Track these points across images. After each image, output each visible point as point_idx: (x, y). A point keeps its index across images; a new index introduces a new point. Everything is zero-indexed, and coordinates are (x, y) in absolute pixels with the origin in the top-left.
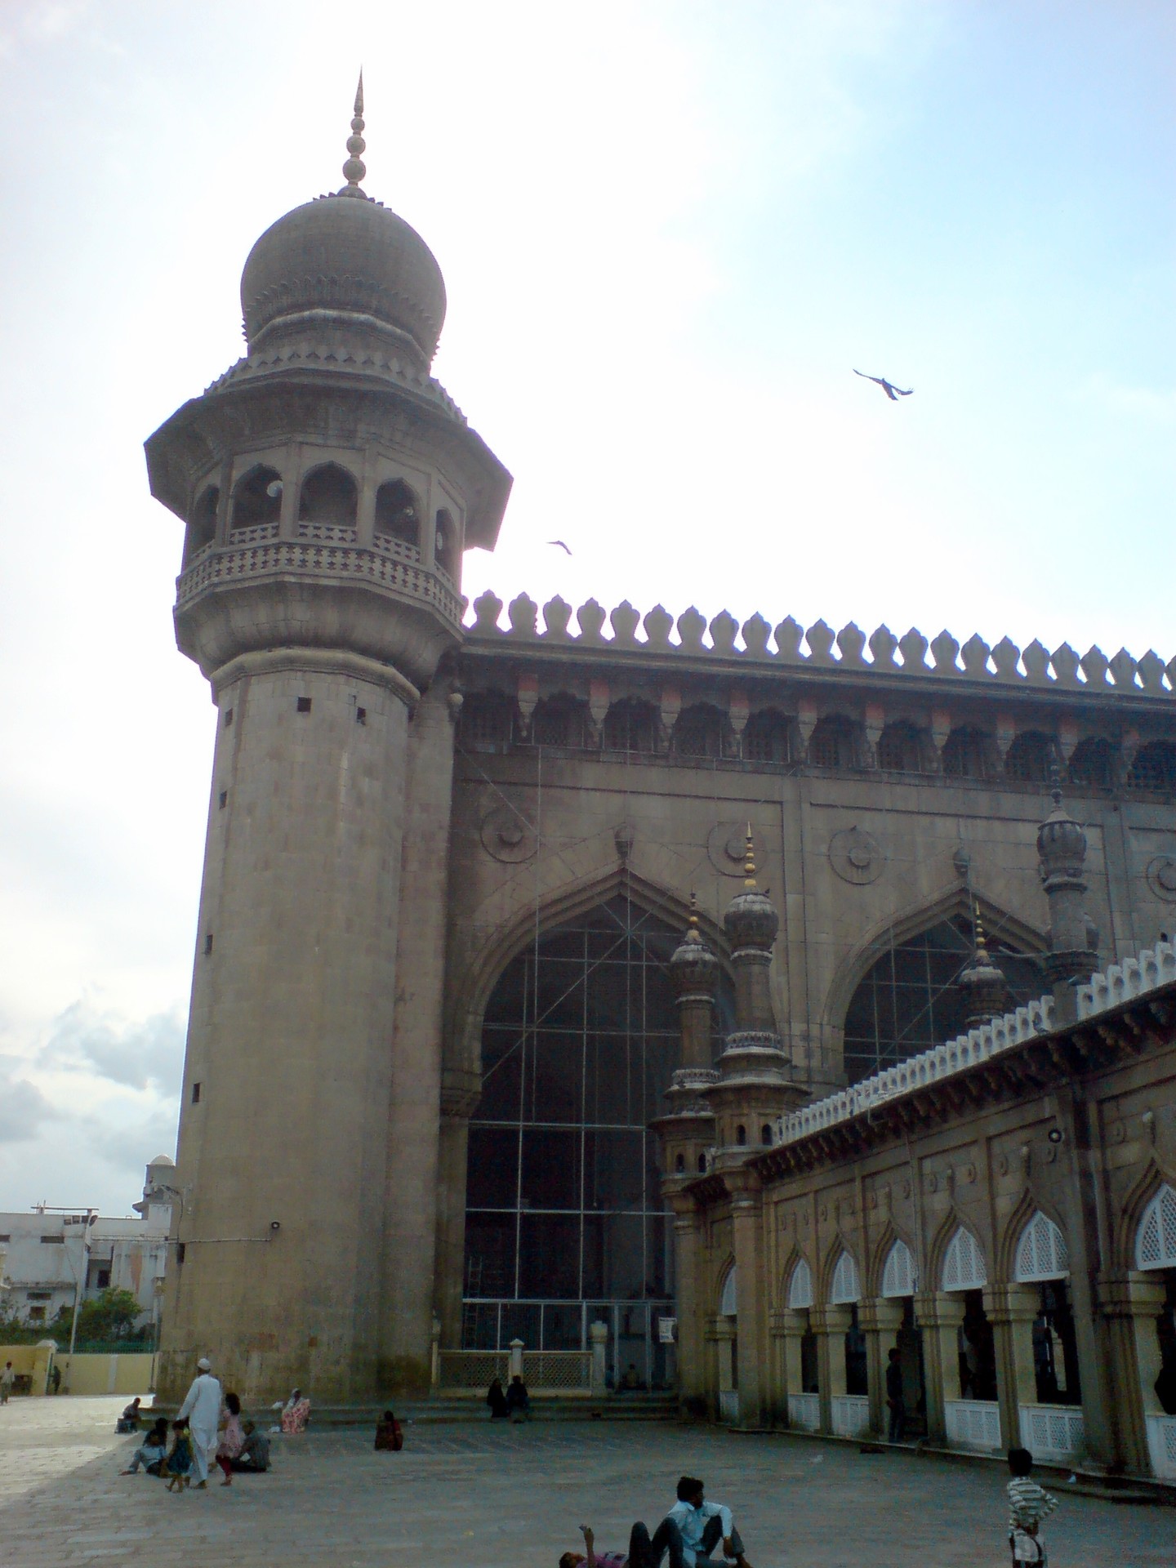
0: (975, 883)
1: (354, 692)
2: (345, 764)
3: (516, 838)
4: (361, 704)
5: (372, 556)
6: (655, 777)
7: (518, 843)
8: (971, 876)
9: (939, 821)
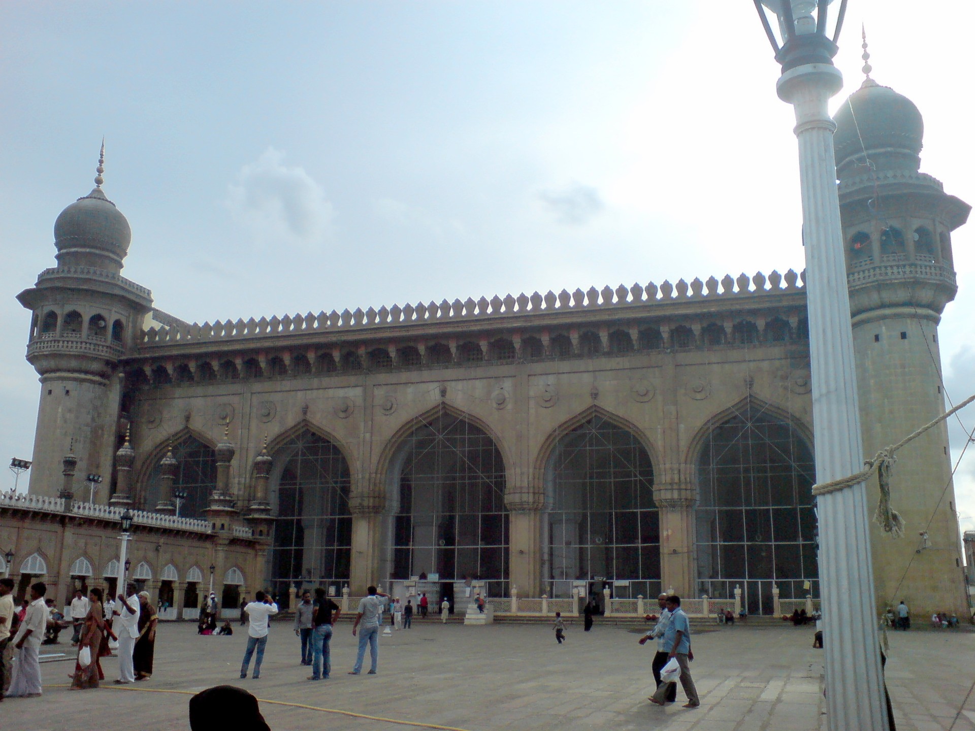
0: (309, 417)
1: (65, 385)
2: (60, 410)
3: (152, 419)
4: (67, 389)
5: (59, 341)
6: (199, 390)
7: (154, 421)
8: (309, 414)
9: (300, 394)
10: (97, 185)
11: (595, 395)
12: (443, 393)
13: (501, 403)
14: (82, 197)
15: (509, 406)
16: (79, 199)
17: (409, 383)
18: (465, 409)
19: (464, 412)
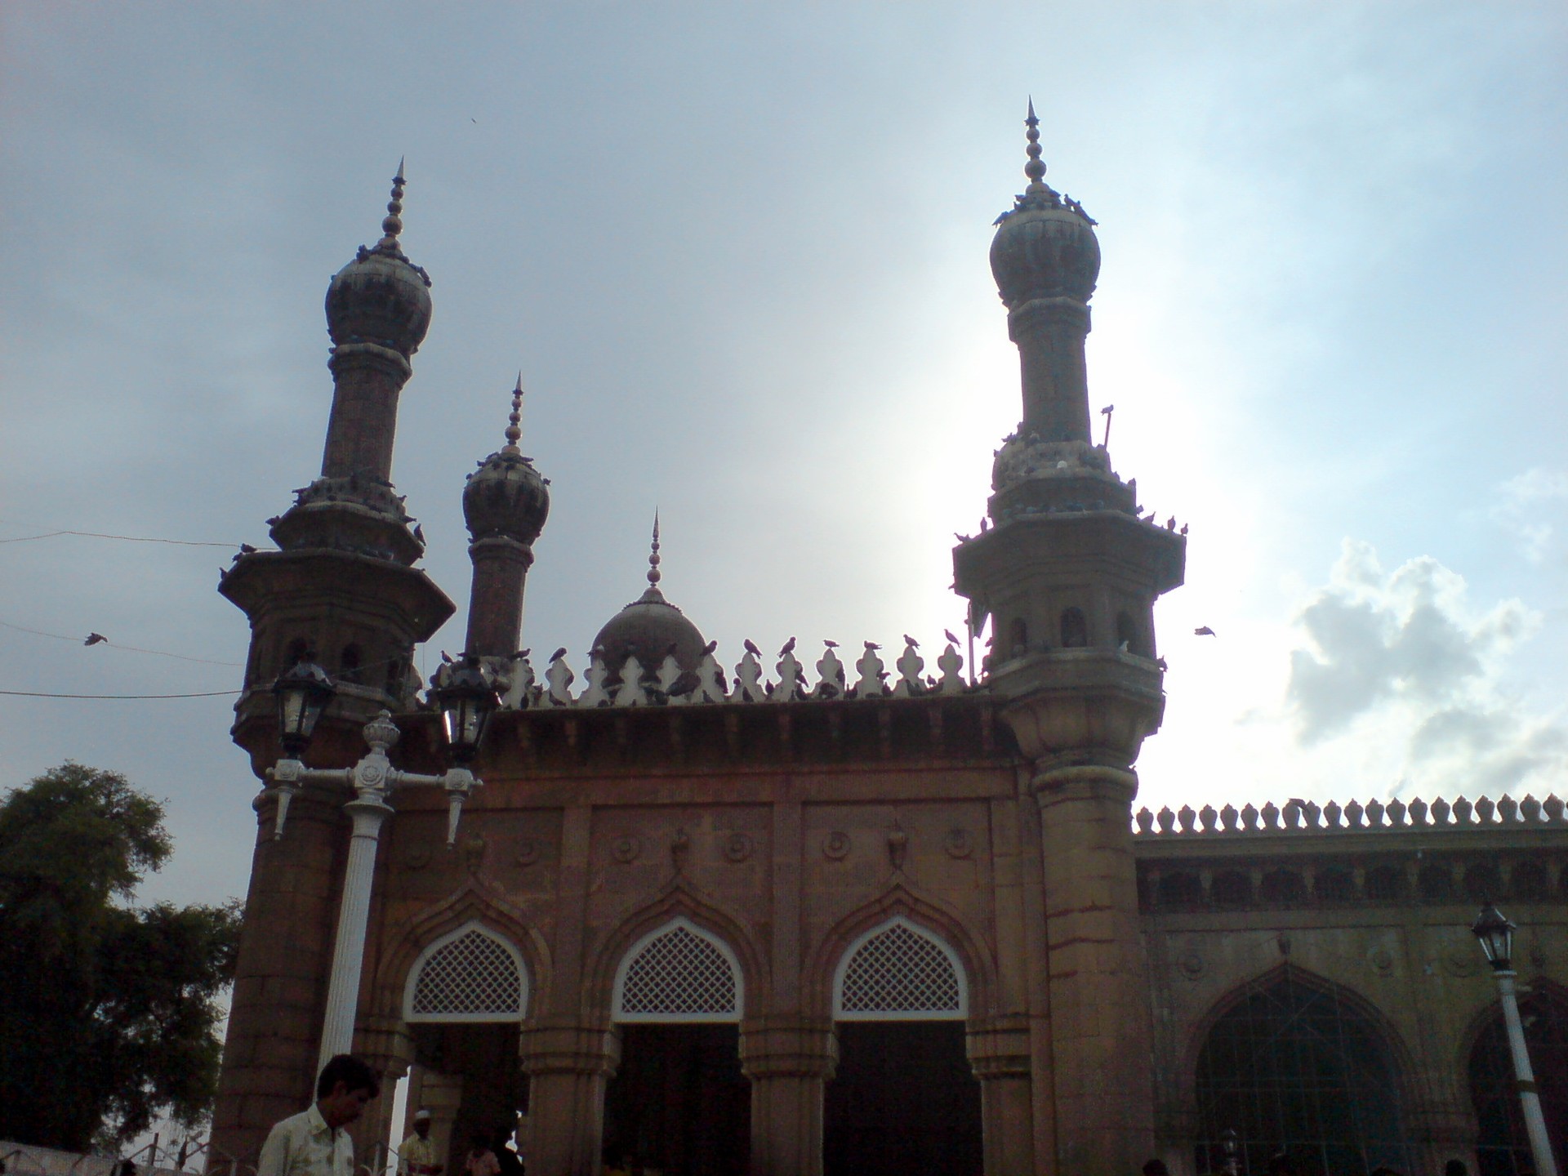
10: (650, 583)
11: (1538, 961)
12: (1284, 947)
13: (1386, 966)
14: (632, 603)
15: (1399, 972)
16: (628, 606)
17: (1223, 931)
18: (1324, 974)
19: (1326, 981)
